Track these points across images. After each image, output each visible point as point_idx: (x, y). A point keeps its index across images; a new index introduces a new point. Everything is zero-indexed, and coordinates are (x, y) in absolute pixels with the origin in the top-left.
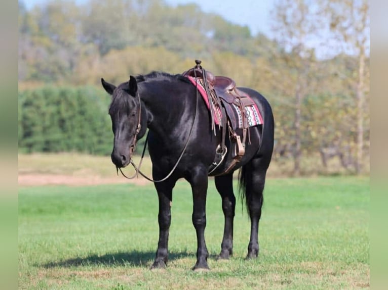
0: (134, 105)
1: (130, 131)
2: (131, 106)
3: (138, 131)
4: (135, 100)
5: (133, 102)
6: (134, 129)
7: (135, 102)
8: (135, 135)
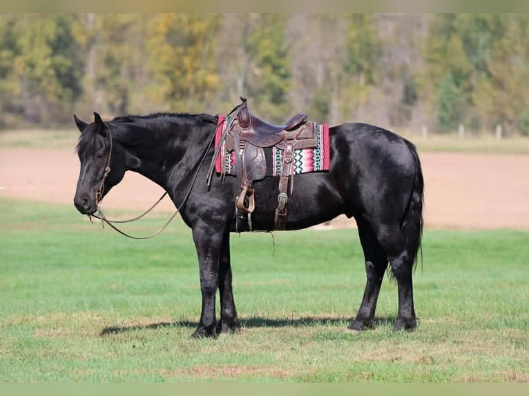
0: (102, 146)
1: (96, 174)
2: (98, 145)
3: (106, 175)
4: (104, 140)
5: (101, 142)
6: (101, 172)
7: (103, 142)
8: (102, 178)
